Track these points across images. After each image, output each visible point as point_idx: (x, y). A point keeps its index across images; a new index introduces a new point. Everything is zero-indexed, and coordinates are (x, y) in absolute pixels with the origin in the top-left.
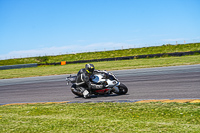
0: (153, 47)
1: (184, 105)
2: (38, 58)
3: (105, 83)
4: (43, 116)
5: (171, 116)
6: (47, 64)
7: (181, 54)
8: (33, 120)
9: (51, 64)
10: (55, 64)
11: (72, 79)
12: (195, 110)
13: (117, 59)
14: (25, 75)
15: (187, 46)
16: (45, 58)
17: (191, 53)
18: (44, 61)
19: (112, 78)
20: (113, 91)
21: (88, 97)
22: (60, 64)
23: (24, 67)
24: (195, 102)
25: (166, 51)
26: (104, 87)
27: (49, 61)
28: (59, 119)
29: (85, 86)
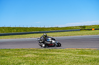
2: (80, 27)
3: (52, 42)
4: (85, 55)
6: (85, 30)
8: (80, 57)
9: (87, 30)
10: (89, 30)
14: (74, 35)
18: (83, 28)
19: (54, 40)
20: (55, 45)
22: (91, 30)
23: (74, 31)
27: (86, 28)
28: (93, 57)
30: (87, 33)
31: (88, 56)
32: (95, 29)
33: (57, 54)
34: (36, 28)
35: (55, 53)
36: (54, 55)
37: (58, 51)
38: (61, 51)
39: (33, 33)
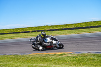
0: (39, 27)
1: (53, 55)
5: (46, 61)
7: (53, 30)
11: (33, 41)
12: (58, 58)
13: (21, 32)
15: (56, 26)
17: (58, 30)
24: (58, 54)
25: (46, 29)
26: (51, 45)
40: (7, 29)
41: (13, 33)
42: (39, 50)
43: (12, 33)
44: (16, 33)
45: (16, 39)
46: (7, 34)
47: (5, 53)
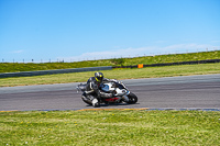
2: (113, 60)
3: (115, 92)
4: (121, 124)
6: (123, 67)
8: (110, 127)
9: (127, 67)
10: (132, 67)
11: (82, 88)
16: (121, 61)
18: (119, 64)
19: (121, 87)
20: (122, 100)
21: (96, 106)
22: (137, 67)
23: (98, 70)
27: (125, 64)
28: (139, 127)
29: (94, 94)
30: (127, 75)
31: (126, 124)
32: (145, 66)
33: (60, 123)
34: (14, 65)
35: (54, 120)
36: (53, 125)
37: (62, 117)
38: (68, 116)
39: (7, 76)
40: (169, 55)
41: (184, 63)
42: (91, 105)
43: (181, 64)
44: (190, 63)
45: (191, 76)
46: (170, 64)
47: (171, 106)
